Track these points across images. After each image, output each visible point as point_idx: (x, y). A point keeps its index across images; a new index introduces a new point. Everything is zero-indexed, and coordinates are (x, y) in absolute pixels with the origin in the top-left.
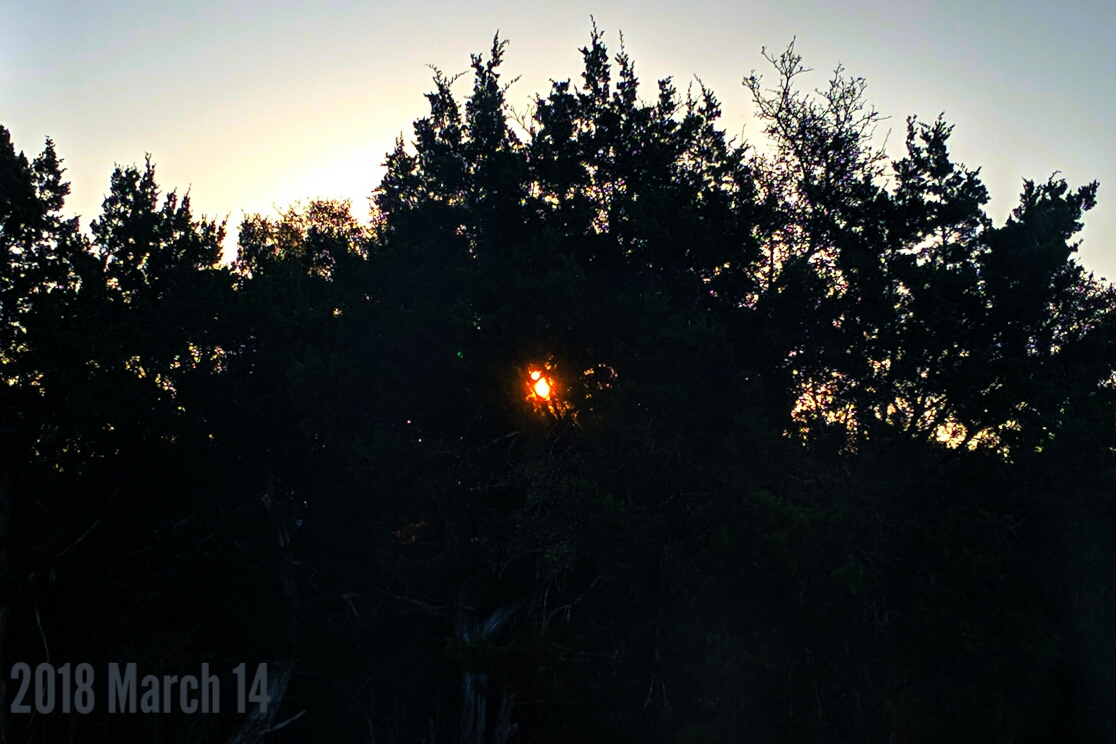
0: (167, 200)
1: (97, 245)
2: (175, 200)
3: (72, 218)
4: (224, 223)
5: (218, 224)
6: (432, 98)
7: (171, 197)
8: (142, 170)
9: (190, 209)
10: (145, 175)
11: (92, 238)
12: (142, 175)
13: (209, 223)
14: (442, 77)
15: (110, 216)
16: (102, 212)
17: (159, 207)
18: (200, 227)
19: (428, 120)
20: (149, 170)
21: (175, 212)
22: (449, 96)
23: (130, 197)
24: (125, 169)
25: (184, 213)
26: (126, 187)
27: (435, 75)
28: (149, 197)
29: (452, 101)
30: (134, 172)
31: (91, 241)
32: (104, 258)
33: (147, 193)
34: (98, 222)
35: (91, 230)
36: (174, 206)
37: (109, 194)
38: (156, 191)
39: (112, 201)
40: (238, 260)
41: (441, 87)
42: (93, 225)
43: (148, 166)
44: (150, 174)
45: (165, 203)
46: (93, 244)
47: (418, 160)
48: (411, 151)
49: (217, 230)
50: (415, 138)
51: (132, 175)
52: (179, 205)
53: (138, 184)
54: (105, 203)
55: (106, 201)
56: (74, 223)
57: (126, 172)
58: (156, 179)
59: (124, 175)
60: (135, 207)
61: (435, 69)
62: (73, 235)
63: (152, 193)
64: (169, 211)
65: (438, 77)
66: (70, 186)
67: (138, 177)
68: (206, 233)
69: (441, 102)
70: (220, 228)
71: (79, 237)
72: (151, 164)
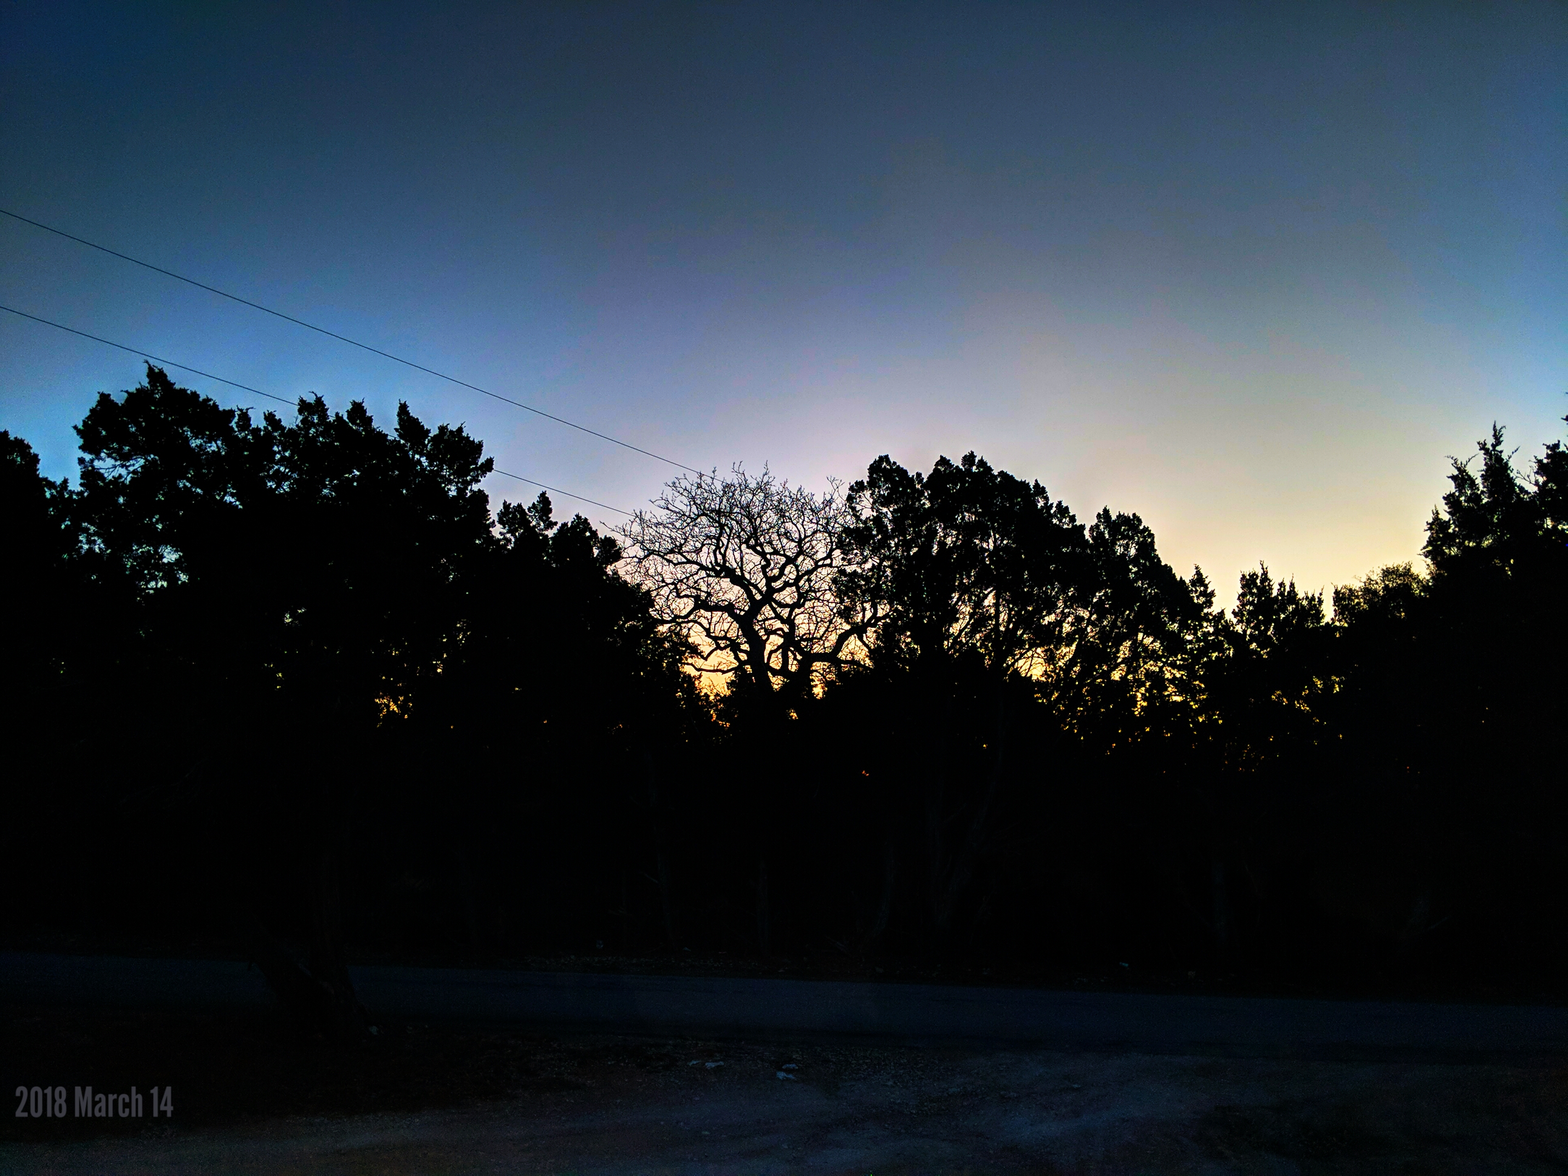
0: (1279, 587)
1: (1238, 624)
2: (1285, 586)
3: (1220, 611)
4: (1321, 594)
5: (1317, 595)
6: (1453, 478)
7: (1282, 585)
8: (1260, 572)
9: (1296, 590)
10: (1262, 575)
12: (1260, 575)
13: (1310, 596)
14: (1459, 462)
15: (1243, 605)
16: (1238, 603)
17: (1275, 593)
18: (1304, 600)
19: (1454, 493)
20: (1264, 572)
21: (1286, 594)
22: (1467, 474)
23: (1255, 591)
24: (1248, 574)
25: (1293, 592)
26: (1251, 585)
27: (1453, 462)
28: (1267, 588)
29: (1469, 476)
30: (1254, 574)
31: (1235, 623)
32: (1245, 631)
33: (1266, 586)
34: (1237, 610)
35: (1233, 616)
36: (1285, 590)
37: (1241, 591)
38: (1271, 583)
40: (1335, 616)
41: (1459, 469)
42: (1234, 612)
43: (1263, 569)
44: (1265, 574)
45: (1278, 590)
46: (1236, 625)
47: (1451, 522)
48: (1445, 516)
49: (1317, 600)
50: (1446, 508)
51: (1253, 576)
52: (1288, 589)
53: (1258, 581)
55: (1239, 596)
56: (1222, 613)
58: (1270, 576)
59: (1248, 577)
60: (1259, 596)
61: (1452, 458)
62: (1223, 621)
63: (1269, 585)
64: (1281, 594)
65: (1456, 463)
66: (1215, 592)
67: (1257, 577)
68: (1310, 603)
69: (1462, 479)
70: (1319, 598)
71: (1226, 622)
72: (1265, 567)
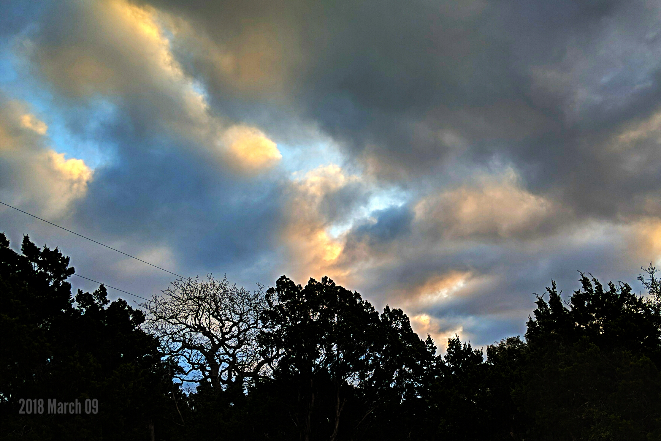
2: (466, 346)
3: (439, 356)
5: (480, 350)
6: (537, 303)
8: (456, 338)
9: (471, 348)
11: (445, 361)
12: (456, 340)
13: (477, 350)
14: (539, 296)
15: (449, 353)
16: (447, 352)
17: (462, 348)
18: (475, 353)
19: (538, 310)
29: (544, 302)
30: (454, 339)
33: (458, 345)
34: (446, 356)
35: (445, 358)
37: (448, 347)
38: (461, 344)
39: (449, 349)
40: (488, 360)
41: (539, 299)
44: (458, 339)
45: (464, 347)
46: (446, 363)
47: (537, 323)
48: (534, 320)
49: (480, 352)
50: (535, 316)
53: (455, 343)
54: (447, 350)
57: (452, 340)
58: (460, 340)
59: (451, 341)
61: (536, 294)
62: (440, 361)
66: (436, 347)
68: (477, 354)
69: (541, 304)
71: (442, 361)
72: (458, 336)
